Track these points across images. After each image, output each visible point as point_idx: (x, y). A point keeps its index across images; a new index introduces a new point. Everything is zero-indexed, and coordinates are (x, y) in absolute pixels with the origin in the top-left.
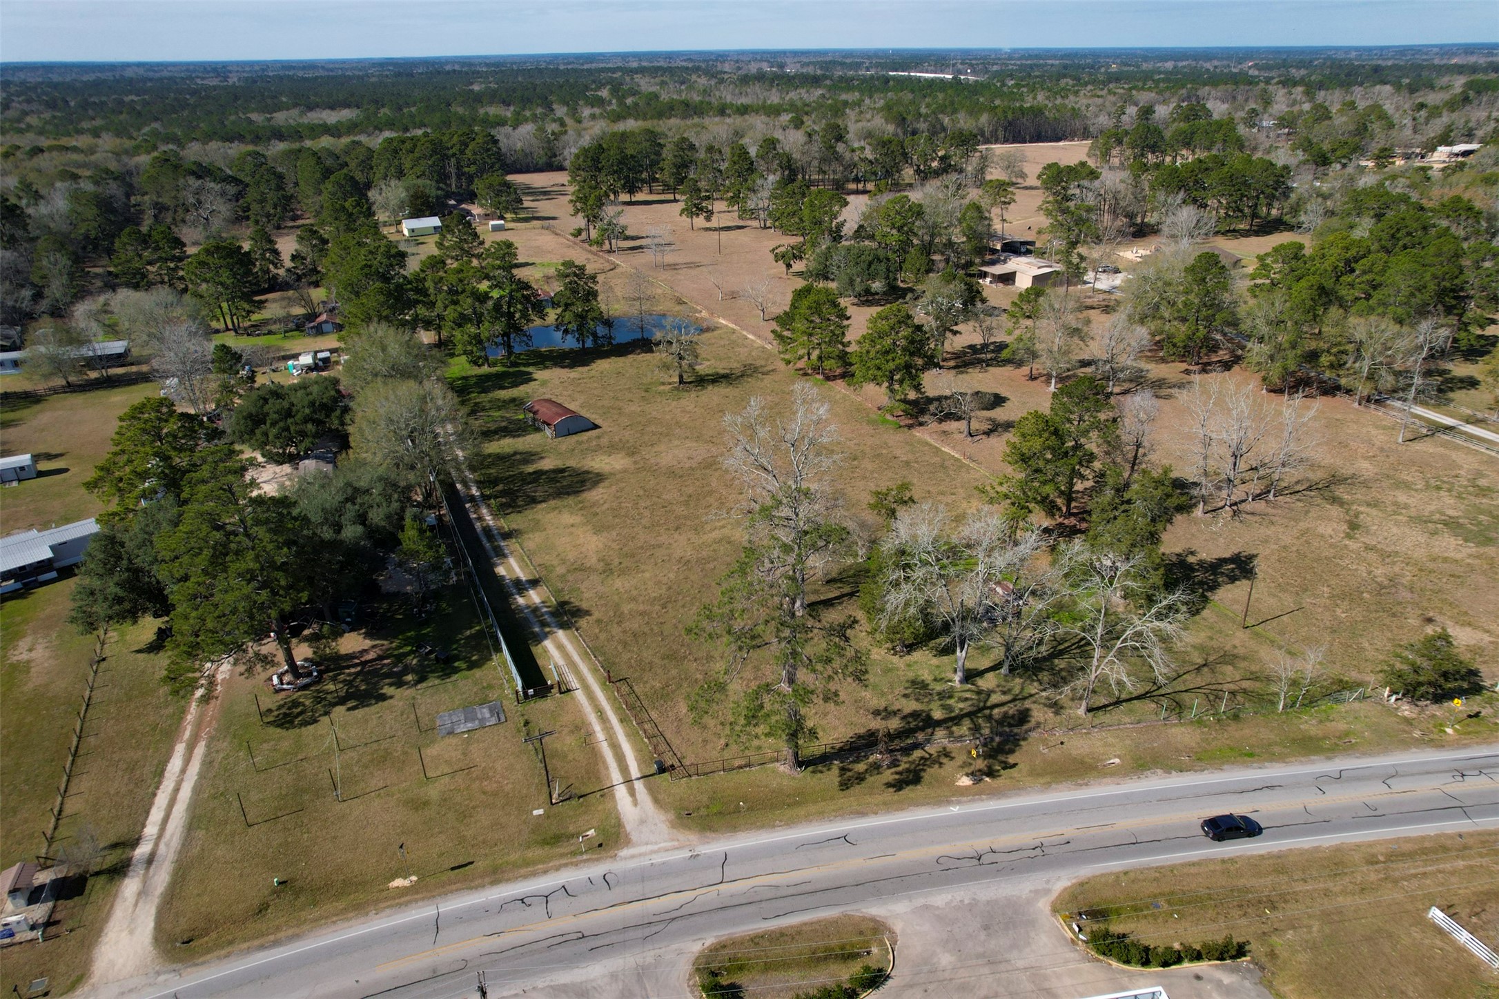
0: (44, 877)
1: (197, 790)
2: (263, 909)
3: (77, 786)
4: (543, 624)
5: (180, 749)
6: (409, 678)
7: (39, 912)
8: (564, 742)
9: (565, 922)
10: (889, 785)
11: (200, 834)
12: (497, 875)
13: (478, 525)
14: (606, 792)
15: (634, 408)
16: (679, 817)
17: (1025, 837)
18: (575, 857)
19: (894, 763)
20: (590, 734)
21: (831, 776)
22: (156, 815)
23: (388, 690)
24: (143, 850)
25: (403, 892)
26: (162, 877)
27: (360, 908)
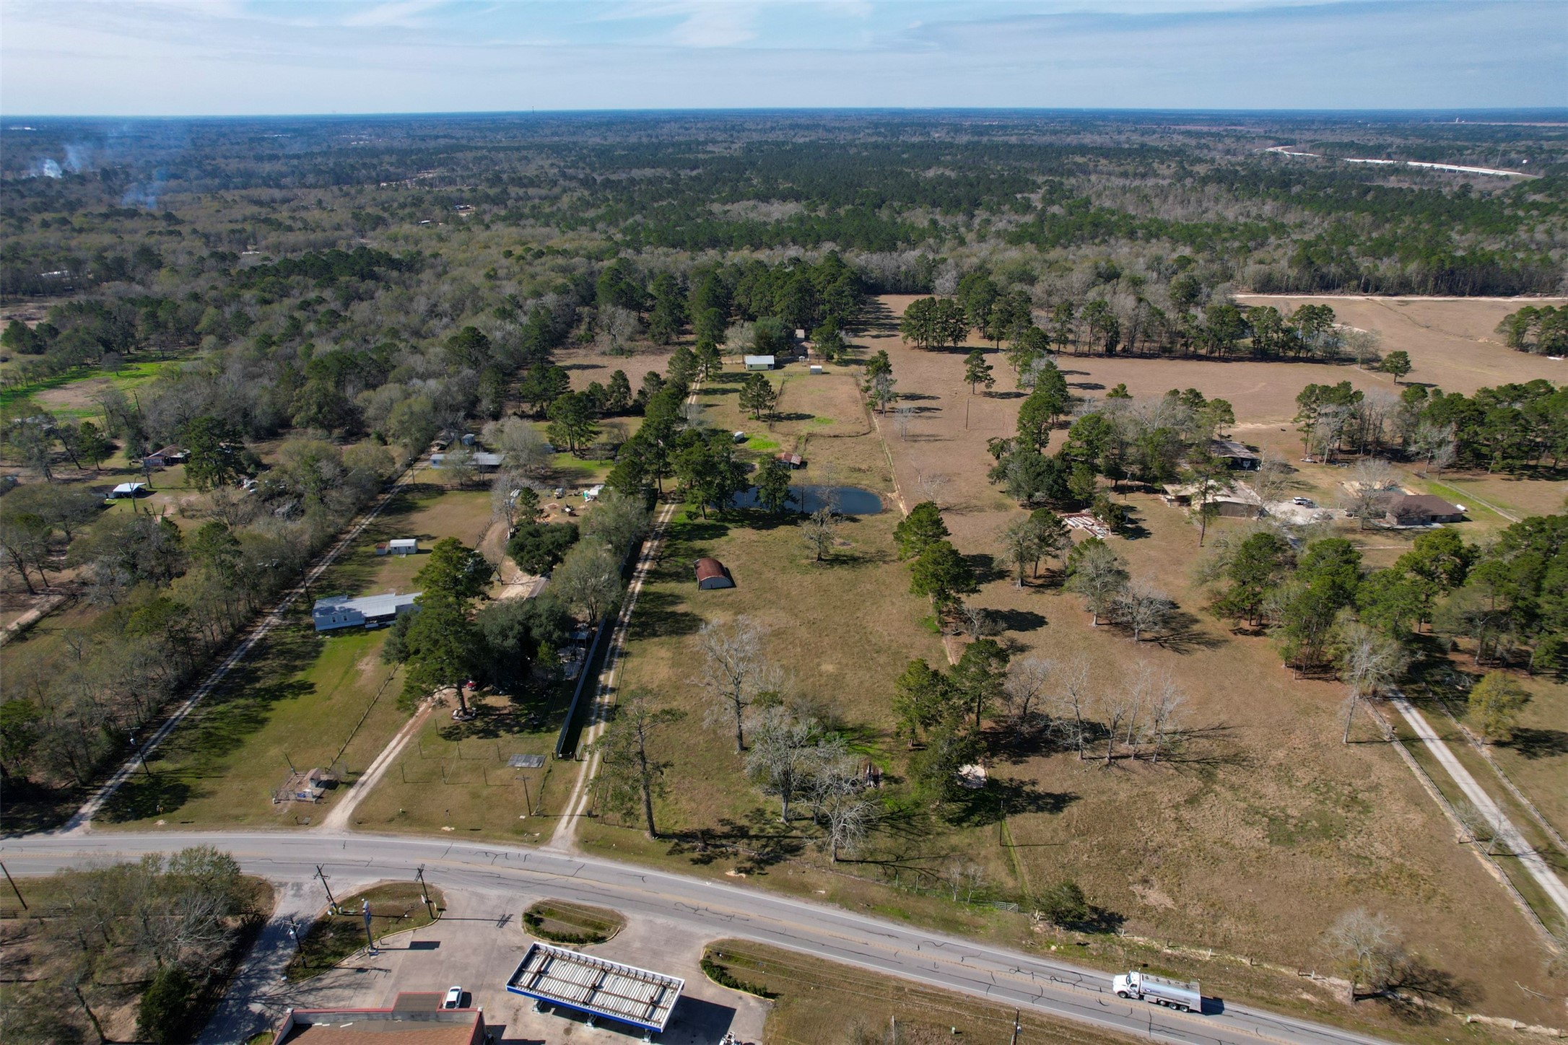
0: (324, 778)
1: (395, 759)
2: (391, 820)
3: (356, 741)
4: (599, 716)
5: (399, 736)
6: (516, 729)
7: (318, 791)
8: (558, 788)
9: (496, 869)
10: (692, 860)
11: (386, 780)
12: (484, 839)
13: (612, 644)
14: (557, 817)
15: (771, 575)
16: (580, 841)
17: (728, 909)
18: (521, 843)
19: (704, 849)
20: (574, 786)
21: (669, 846)
22: (375, 765)
23: (502, 733)
24: (363, 778)
25: (446, 833)
26: (364, 793)
27: (424, 833)
